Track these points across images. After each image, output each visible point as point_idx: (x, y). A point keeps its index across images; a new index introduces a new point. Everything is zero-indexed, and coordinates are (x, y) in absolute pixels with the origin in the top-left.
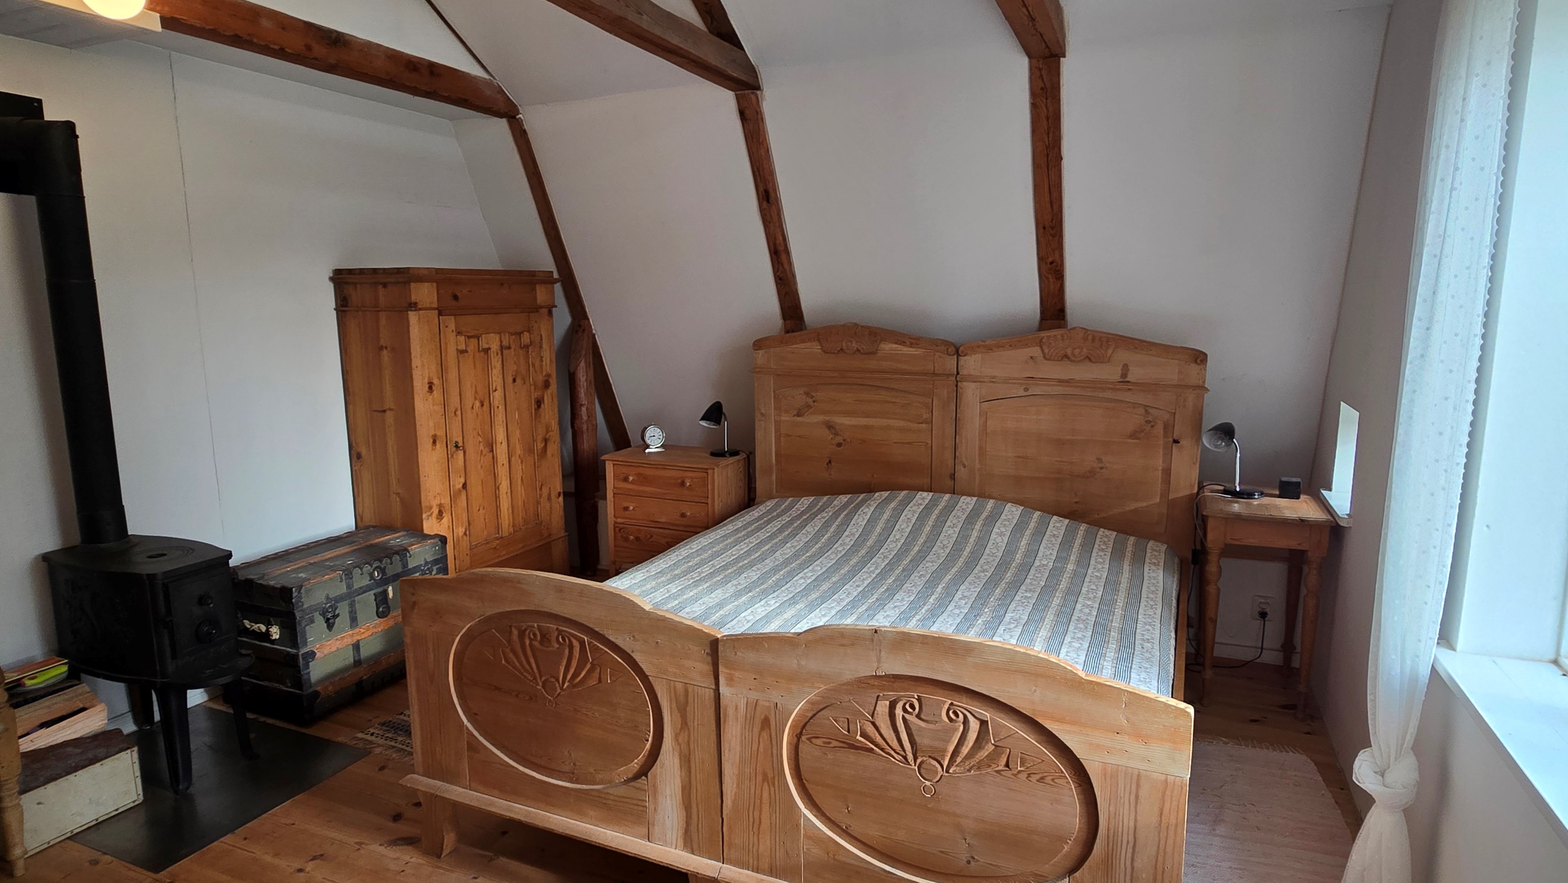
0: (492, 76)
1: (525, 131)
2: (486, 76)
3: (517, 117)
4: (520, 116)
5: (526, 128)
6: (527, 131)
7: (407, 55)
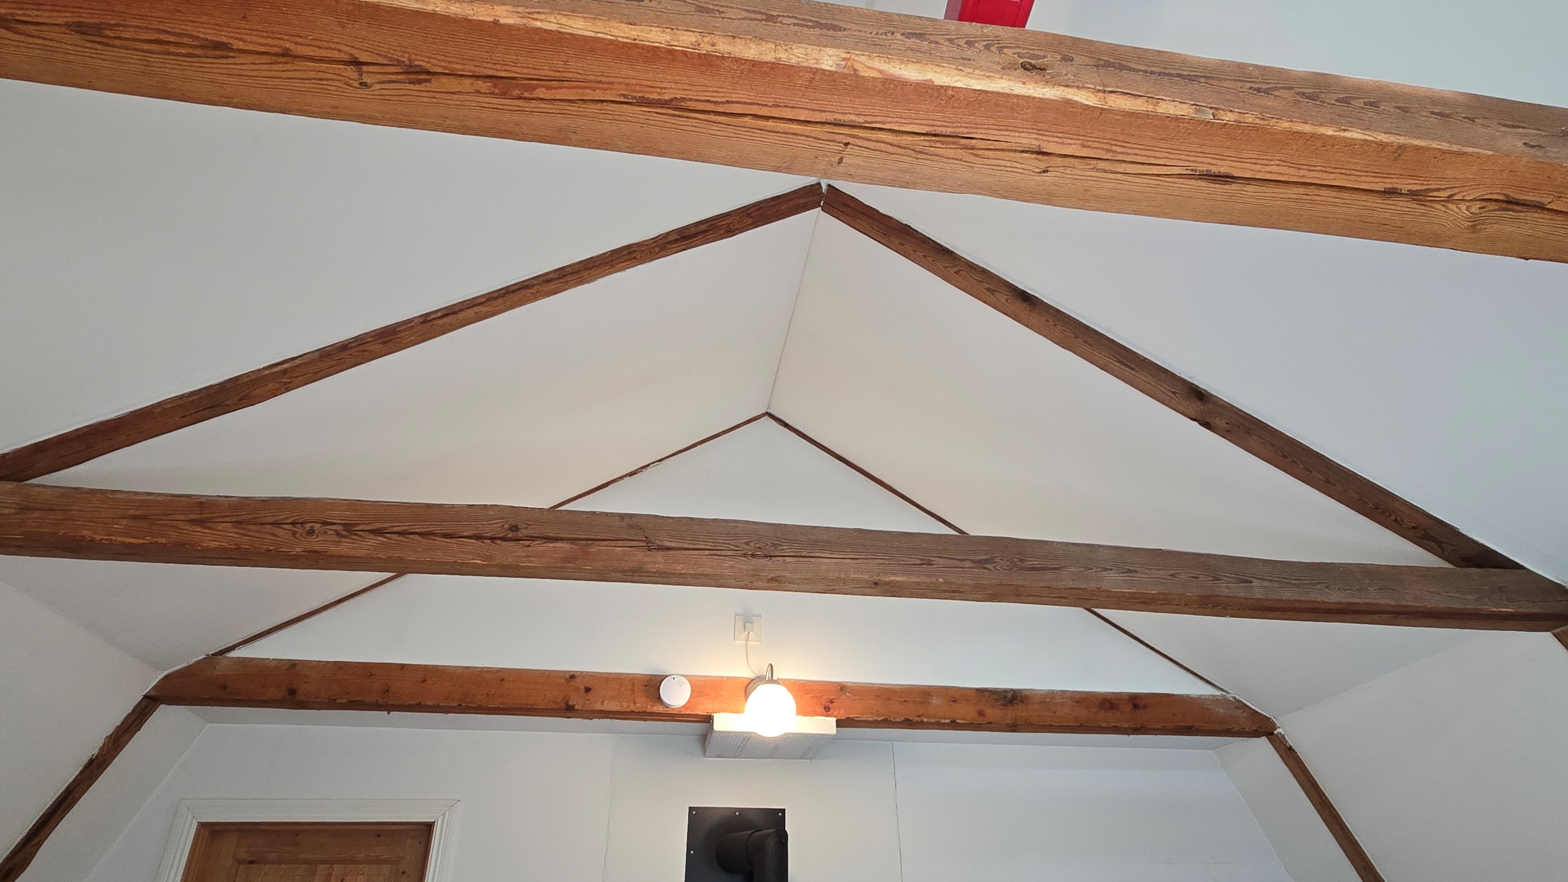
0: (1223, 690)
1: (1290, 749)
2: (1217, 693)
3: (1275, 732)
4: (1278, 730)
5: (1291, 744)
6: (1294, 747)
7: (1100, 694)
